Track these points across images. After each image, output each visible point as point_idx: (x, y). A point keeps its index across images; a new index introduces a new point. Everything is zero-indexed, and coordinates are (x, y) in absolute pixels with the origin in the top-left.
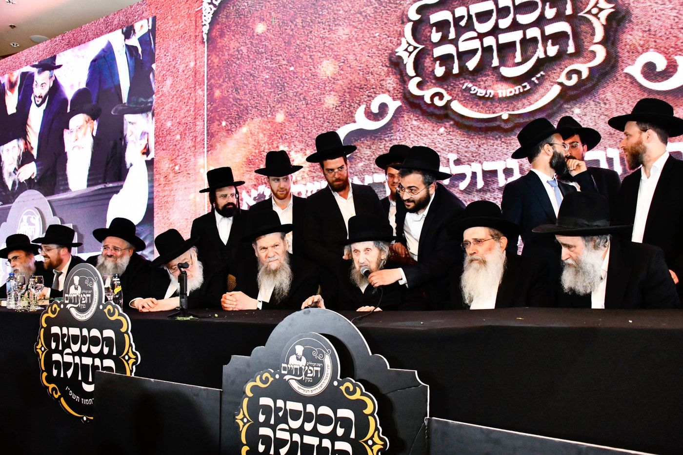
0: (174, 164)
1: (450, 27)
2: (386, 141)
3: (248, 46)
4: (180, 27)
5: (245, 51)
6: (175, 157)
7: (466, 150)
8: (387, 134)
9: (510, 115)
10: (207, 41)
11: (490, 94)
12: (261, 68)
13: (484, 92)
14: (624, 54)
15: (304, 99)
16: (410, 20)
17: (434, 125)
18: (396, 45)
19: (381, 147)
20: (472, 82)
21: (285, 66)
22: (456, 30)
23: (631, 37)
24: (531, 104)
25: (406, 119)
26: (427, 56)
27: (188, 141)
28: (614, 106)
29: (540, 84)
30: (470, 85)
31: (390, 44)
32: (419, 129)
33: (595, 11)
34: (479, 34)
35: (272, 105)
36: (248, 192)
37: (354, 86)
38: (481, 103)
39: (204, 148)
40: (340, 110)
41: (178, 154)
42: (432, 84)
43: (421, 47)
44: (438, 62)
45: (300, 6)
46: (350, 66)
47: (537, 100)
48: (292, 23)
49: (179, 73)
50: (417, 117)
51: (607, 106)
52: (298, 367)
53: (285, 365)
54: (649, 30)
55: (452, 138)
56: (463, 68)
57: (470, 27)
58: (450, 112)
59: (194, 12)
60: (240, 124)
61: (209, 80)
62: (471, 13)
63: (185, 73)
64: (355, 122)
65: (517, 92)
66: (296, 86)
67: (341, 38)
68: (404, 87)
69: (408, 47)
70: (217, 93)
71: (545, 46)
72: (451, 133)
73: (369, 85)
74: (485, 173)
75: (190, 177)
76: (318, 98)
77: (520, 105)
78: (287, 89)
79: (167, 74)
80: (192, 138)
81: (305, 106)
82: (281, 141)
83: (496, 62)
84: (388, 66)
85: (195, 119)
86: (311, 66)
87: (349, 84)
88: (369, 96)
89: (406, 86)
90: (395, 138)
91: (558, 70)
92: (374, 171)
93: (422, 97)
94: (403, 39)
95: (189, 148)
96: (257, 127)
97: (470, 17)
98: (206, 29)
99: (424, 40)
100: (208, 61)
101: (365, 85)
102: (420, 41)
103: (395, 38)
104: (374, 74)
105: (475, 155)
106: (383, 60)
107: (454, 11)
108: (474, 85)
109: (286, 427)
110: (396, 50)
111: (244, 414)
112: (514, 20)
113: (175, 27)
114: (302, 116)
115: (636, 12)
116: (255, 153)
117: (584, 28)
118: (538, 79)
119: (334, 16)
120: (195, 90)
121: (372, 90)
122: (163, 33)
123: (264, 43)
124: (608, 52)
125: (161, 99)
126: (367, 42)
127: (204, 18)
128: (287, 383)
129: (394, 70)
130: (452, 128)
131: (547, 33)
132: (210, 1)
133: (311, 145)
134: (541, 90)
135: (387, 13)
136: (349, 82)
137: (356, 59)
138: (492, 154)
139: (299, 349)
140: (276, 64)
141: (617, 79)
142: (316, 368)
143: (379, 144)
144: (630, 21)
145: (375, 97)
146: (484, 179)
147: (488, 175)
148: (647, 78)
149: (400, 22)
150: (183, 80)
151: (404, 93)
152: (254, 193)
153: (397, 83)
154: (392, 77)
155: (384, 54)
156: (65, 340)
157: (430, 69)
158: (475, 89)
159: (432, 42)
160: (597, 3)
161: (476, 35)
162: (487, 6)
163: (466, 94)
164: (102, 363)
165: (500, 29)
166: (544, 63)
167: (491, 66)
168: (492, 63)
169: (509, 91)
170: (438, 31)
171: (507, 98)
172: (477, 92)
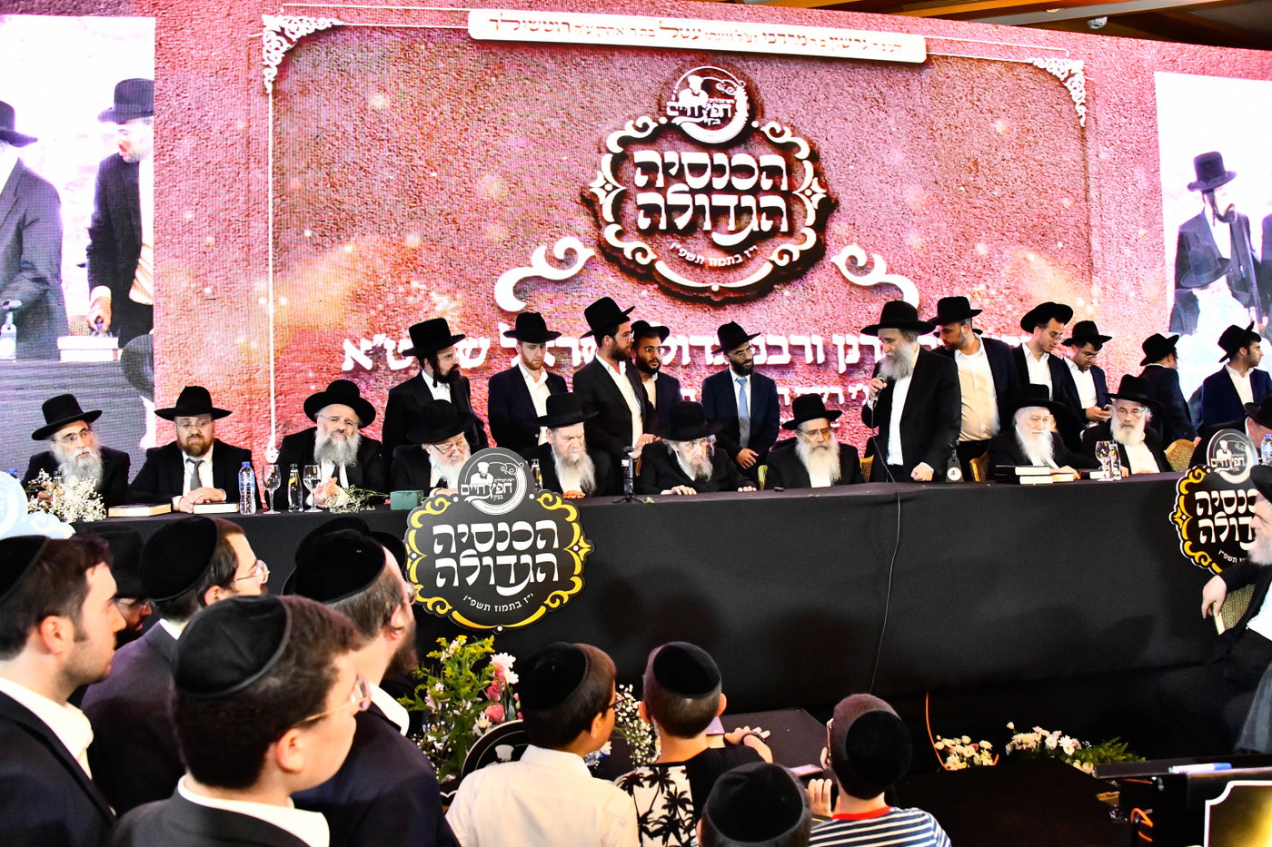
0: (200, 284)
1: (658, 172)
2: (573, 296)
3: (355, 123)
4: (213, 54)
5: (350, 129)
6: (202, 272)
7: (672, 319)
8: (575, 288)
9: (720, 287)
10: (273, 94)
11: (700, 260)
12: (380, 162)
13: (693, 256)
14: (831, 242)
15: (454, 221)
16: (609, 151)
17: (635, 285)
18: (589, 177)
19: (567, 303)
20: (681, 243)
21: (423, 169)
22: (665, 178)
23: (838, 227)
24: (742, 279)
25: (600, 273)
26: (629, 201)
27: (231, 250)
28: (820, 293)
29: (752, 259)
30: (678, 246)
31: (582, 175)
32: (617, 288)
33: (808, 193)
34: (690, 188)
35: (399, 220)
36: (354, 342)
37: (530, 218)
38: (690, 268)
39: (268, 265)
40: (509, 247)
41: (211, 268)
42: (634, 236)
43: (622, 188)
44: (642, 211)
45: (448, 87)
46: (525, 192)
47: (749, 276)
48: (435, 108)
49: (212, 133)
50: (615, 273)
51: (814, 293)
54: (854, 224)
55: (656, 303)
56: (671, 224)
57: (680, 177)
58: (654, 273)
59: (246, 39)
60: (339, 238)
61: (277, 159)
62: (683, 162)
63: (226, 135)
64: (530, 266)
65: (729, 264)
66: (441, 202)
67: (512, 149)
68: (599, 234)
69: (606, 184)
70: (295, 183)
71: (759, 219)
72: (654, 298)
73: (551, 222)
74: (691, 347)
75: (236, 309)
76: (476, 224)
77: (731, 277)
78: (425, 202)
79: (183, 128)
80: (240, 245)
81: (455, 231)
82: (414, 274)
83: (707, 225)
84: (580, 202)
85: (248, 216)
86: (466, 179)
87: (523, 214)
88: (551, 236)
89: (602, 233)
90: (586, 294)
91: (771, 247)
93: (621, 250)
94: (599, 173)
95: (236, 261)
96: (373, 248)
97: (681, 166)
98: (271, 73)
99: (626, 181)
100: (275, 127)
101: (547, 221)
102: (620, 180)
103: (588, 169)
104: (559, 209)
105: (681, 326)
106: (573, 193)
107: (664, 154)
108: (682, 247)
110: (590, 185)
112: (730, 182)
113: (201, 52)
114: (449, 244)
115: (844, 203)
116: (368, 286)
117: (797, 207)
118: (750, 252)
119: (504, 117)
120: (247, 168)
121: (556, 229)
122: (173, 54)
123: (385, 126)
124: (818, 238)
125: (168, 169)
126: (550, 165)
127: (265, 55)
129: (587, 210)
130: (656, 292)
131: (762, 205)
132: (279, 30)
133: (465, 287)
134: (752, 265)
135: (579, 133)
136: (524, 212)
137: (534, 184)
138: (699, 328)
140: (407, 161)
141: (824, 267)
143: (565, 299)
144: (839, 211)
145: (560, 238)
146: (691, 355)
147: (695, 351)
148: (849, 270)
149: (596, 150)
150: (220, 147)
151: (599, 241)
152: (366, 345)
153: (590, 227)
154: (583, 217)
155: (574, 185)
156: (464, 540)
157: (633, 218)
158: (683, 252)
159: (635, 185)
160: (811, 185)
161: (687, 189)
162: (702, 158)
163: (674, 256)
164: (534, 560)
165: (714, 189)
166: (757, 237)
167: (702, 228)
168: (703, 226)
169: (720, 260)
170: (643, 173)
171: (718, 267)
172: (686, 255)
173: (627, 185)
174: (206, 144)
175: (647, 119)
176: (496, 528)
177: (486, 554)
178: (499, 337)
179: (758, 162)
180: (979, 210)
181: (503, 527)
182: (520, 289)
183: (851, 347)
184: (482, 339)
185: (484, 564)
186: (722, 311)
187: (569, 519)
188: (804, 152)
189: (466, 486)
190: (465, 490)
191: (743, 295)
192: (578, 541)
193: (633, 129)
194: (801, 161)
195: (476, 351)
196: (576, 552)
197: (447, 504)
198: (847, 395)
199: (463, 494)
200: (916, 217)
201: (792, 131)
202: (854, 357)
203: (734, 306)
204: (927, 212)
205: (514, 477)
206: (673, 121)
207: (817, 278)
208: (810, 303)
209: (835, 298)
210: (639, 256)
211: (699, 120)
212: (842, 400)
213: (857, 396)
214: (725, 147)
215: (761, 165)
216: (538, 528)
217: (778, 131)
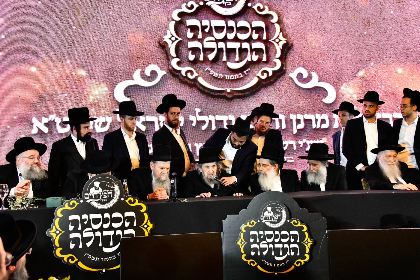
1: (199, 31)
2: (155, 95)
7: (206, 107)
8: (156, 91)
11: (221, 76)
13: (218, 75)
14: (289, 66)
15: (92, 56)
16: (173, 20)
17: (187, 90)
18: (163, 33)
19: (151, 99)
20: (211, 68)
22: (202, 34)
23: (292, 58)
24: (242, 86)
25: (169, 83)
26: (184, 46)
28: (283, 92)
29: (248, 75)
30: (210, 69)
31: (159, 32)
32: (178, 91)
33: (277, 40)
34: (216, 39)
36: (38, 118)
37: (132, 55)
38: (216, 80)
40: (122, 70)
42: (187, 64)
43: (180, 39)
44: (191, 51)
50: (177, 83)
51: (280, 92)
52: (269, 216)
53: (263, 216)
54: (301, 57)
55: (198, 99)
57: (210, 33)
58: (197, 84)
60: (29, 64)
62: (212, 25)
64: (133, 79)
65: (236, 78)
67: (122, 18)
68: (168, 63)
69: (172, 37)
71: (252, 54)
72: (197, 96)
73: (144, 57)
74: (216, 121)
76: (104, 58)
81: (93, 61)
83: (224, 58)
84: (158, 46)
87: (129, 53)
88: (144, 64)
89: (170, 63)
91: (258, 69)
93: (180, 71)
94: (168, 31)
96: (48, 69)
97: (211, 27)
99: (182, 35)
101: (141, 56)
102: (179, 35)
103: (163, 29)
104: (148, 50)
105: (211, 110)
106: (155, 42)
107: (202, 21)
108: (211, 70)
109: (266, 242)
110: (164, 37)
111: (241, 240)
112: (236, 36)
114: (90, 68)
115: (296, 46)
118: (247, 72)
121: (146, 60)
124: (282, 64)
126: (143, 27)
128: (264, 223)
129: (162, 50)
130: (198, 93)
131: (253, 47)
134: (248, 79)
135: (158, 10)
136: (129, 51)
137: (134, 37)
138: (221, 111)
139: (269, 209)
141: (285, 79)
142: (278, 216)
143: (150, 96)
144: (293, 50)
145: (149, 65)
146: (216, 125)
147: (218, 123)
148: (299, 81)
149: (167, 19)
151: (168, 67)
152: (45, 120)
153: (164, 60)
154: (160, 54)
155: (155, 38)
156: (86, 223)
157: (186, 55)
158: (212, 72)
159: (187, 37)
160: (278, 36)
161: (214, 39)
162: (222, 23)
163: (207, 74)
164: (123, 233)
165: (228, 39)
166: (250, 64)
167: (222, 60)
168: (222, 59)
169: (231, 76)
170: (191, 31)
171: (230, 80)
172: (213, 74)
173: (183, 37)
175: (193, 3)
176: (103, 216)
177: (97, 230)
179: (251, 25)
180: (369, 47)
181: (107, 215)
182: (127, 91)
183: (300, 120)
184: (107, 117)
185: (96, 236)
186: (232, 103)
187: (142, 211)
188: (275, 19)
189: (87, 194)
190: (87, 196)
192: (147, 222)
193: (186, 8)
194: (273, 24)
195: (104, 124)
196: (146, 228)
197: (77, 204)
198: (298, 145)
199: (86, 198)
200: (335, 52)
201: (269, 8)
202: (301, 126)
203: (238, 100)
204: (341, 49)
205: (113, 189)
206: (207, 4)
207: (282, 85)
208: (278, 98)
209: (291, 95)
210: (189, 75)
211: (220, 3)
212: (295, 148)
213: (303, 146)
214: (233, 17)
215: (253, 26)
216: (125, 216)
217: (261, 8)
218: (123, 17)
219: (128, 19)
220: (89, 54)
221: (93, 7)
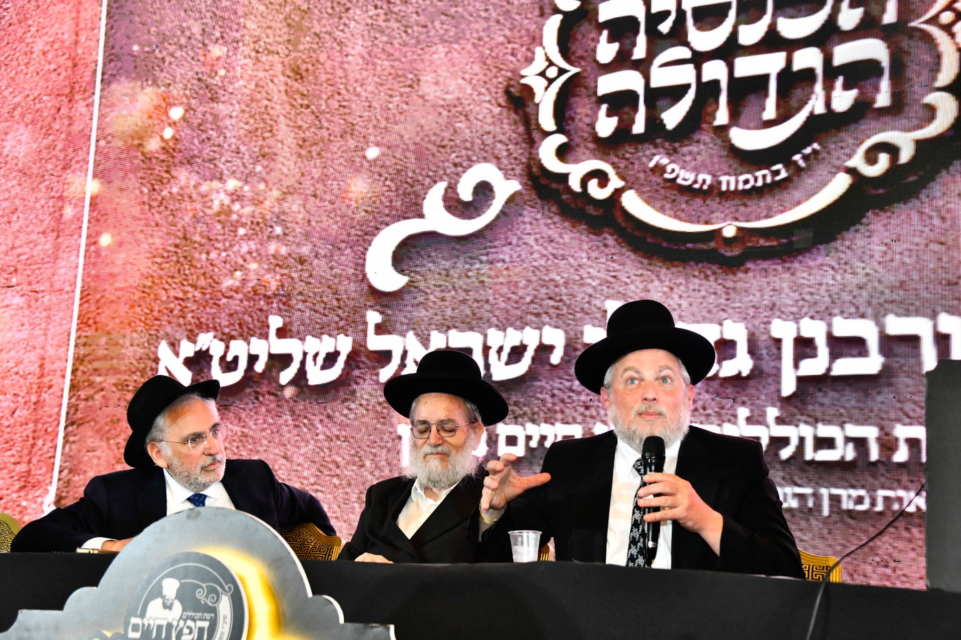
1: (637, 32)
2: (481, 262)
3: (204, 21)
5: (196, 29)
8: (485, 248)
9: (739, 229)
13: (691, 177)
16: (556, 11)
17: (583, 237)
18: (522, 60)
19: (470, 274)
20: (669, 154)
22: (649, 42)
24: (785, 210)
25: (527, 219)
26: (583, 91)
29: (809, 168)
30: (665, 161)
31: (511, 58)
32: (553, 244)
33: (947, 17)
34: (694, 52)
36: (173, 345)
37: (426, 139)
38: (684, 198)
39: (80, 236)
40: (394, 189)
41: (13, 242)
42: (587, 152)
43: (574, 70)
44: (604, 107)
46: (422, 97)
47: (799, 203)
49: (34, 56)
50: (550, 218)
55: (618, 267)
56: (654, 123)
57: (678, 36)
58: (618, 214)
61: (106, 85)
62: (684, 7)
63: (50, 56)
64: (421, 216)
65: (760, 184)
66: (305, 126)
67: (410, 31)
68: (530, 153)
69: (548, 67)
71: (829, 88)
72: (615, 257)
73: (458, 142)
75: (37, 300)
77: (762, 209)
80: (52, 210)
83: (722, 116)
84: (503, 104)
86: (342, 86)
87: (417, 134)
88: (456, 165)
89: (534, 152)
90: (501, 257)
91: (850, 141)
92: (450, 324)
93: (564, 177)
94: (539, 51)
95: (44, 233)
97: (681, 14)
99: (582, 58)
101: (451, 140)
102: (573, 58)
103: (522, 46)
104: (471, 118)
106: (494, 90)
108: (672, 162)
110: (523, 72)
112: (772, 29)
117: (917, 53)
118: (805, 158)
120: (70, 101)
121: (464, 152)
129: (513, 116)
130: (617, 246)
131: (838, 61)
133: (325, 256)
134: (809, 181)
136: (419, 129)
137: (437, 83)
138: (694, 308)
140: (266, 71)
143: (467, 266)
145: (470, 166)
149: (537, 12)
150: (41, 74)
151: (529, 167)
152: (188, 349)
153: (517, 144)
154: (507, 128)
155: (496, 77)
157: (587, 120)
158: (673, 170)
159: (597, 62)
163: (655, 179)
166: (822, 126)
167: (711, 123)
168: (714, 118)
169: (742, 178)
170: (611, 40)
171: (736, 193)
172: (677, 177)
173: (583, 63)
174: (25, 71)
178: (366, 335)
182: (404, 255)
184: (341, 337)
186: (741, 275)
191: (784, 241)
195: (331, 359)
203: (765, 265)
208: (936, 247)
218: (411, 27)
219: (424, 30)
220: (315, 149)
221: (337, 9)
